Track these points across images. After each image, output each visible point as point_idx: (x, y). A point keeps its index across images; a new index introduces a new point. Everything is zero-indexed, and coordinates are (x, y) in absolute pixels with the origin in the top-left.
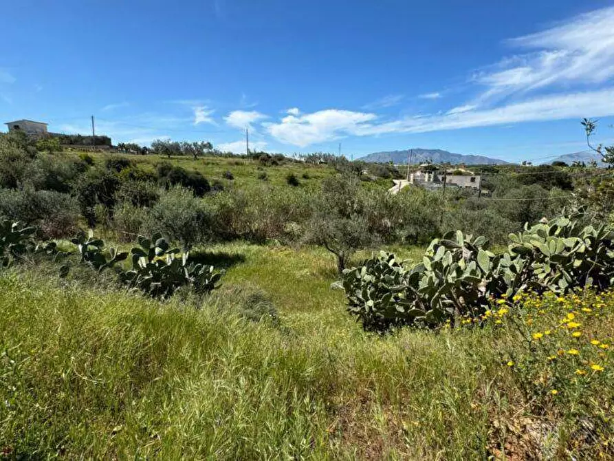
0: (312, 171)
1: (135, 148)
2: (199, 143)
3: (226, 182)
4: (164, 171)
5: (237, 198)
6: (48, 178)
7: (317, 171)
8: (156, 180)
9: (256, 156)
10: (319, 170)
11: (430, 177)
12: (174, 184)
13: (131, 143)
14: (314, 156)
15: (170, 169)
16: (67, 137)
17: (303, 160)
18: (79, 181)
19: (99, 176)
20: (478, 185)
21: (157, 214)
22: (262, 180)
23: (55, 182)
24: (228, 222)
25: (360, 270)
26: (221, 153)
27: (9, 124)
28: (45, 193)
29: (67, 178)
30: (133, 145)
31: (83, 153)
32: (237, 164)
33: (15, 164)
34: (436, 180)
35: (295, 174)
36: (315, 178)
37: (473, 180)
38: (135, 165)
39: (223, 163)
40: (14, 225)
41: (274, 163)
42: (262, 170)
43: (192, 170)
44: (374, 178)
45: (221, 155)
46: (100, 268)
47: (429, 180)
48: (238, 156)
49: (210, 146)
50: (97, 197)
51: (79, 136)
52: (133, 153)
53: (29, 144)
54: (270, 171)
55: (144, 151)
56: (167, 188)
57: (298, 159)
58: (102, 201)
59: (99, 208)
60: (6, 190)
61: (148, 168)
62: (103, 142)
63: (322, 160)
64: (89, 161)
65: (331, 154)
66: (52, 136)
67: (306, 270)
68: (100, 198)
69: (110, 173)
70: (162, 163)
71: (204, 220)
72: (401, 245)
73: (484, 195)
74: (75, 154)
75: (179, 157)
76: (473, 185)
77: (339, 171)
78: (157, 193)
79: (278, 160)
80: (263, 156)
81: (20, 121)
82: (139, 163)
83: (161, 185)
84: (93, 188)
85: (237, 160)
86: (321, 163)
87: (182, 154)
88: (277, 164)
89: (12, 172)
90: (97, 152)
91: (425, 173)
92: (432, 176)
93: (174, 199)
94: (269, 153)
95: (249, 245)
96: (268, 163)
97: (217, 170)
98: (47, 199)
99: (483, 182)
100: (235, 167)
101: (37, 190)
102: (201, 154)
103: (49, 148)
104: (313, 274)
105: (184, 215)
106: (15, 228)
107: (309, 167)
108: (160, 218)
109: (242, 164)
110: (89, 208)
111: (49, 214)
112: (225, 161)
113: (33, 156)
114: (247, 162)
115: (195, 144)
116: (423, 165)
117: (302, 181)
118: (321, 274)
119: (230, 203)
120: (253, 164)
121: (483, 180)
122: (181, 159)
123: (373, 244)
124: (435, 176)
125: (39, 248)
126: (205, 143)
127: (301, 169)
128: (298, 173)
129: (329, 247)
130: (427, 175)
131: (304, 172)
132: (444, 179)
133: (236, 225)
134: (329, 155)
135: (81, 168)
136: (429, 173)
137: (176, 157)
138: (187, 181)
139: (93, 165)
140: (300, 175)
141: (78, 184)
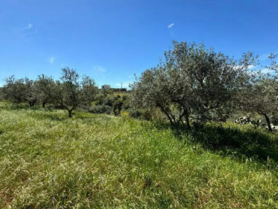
16: (115, 89)
23: (109, 104)
28: (107, 106)
29: (112, 102)
33: (102, 98)
51: (118, 89)
53: (105, 92)
60: (99, 105)
62: (124, 90)
66: (111, 89)
68: (118, 108)
74: (116, 95)
81: (104, 85)
84: (117, 105)
90: (122, 93)
101: (105, 105)
103: (110, 93)
110: (115, 110)
113: (106, 96)
135: (116, 99)
139: (119, 98)
141: (114, 104)
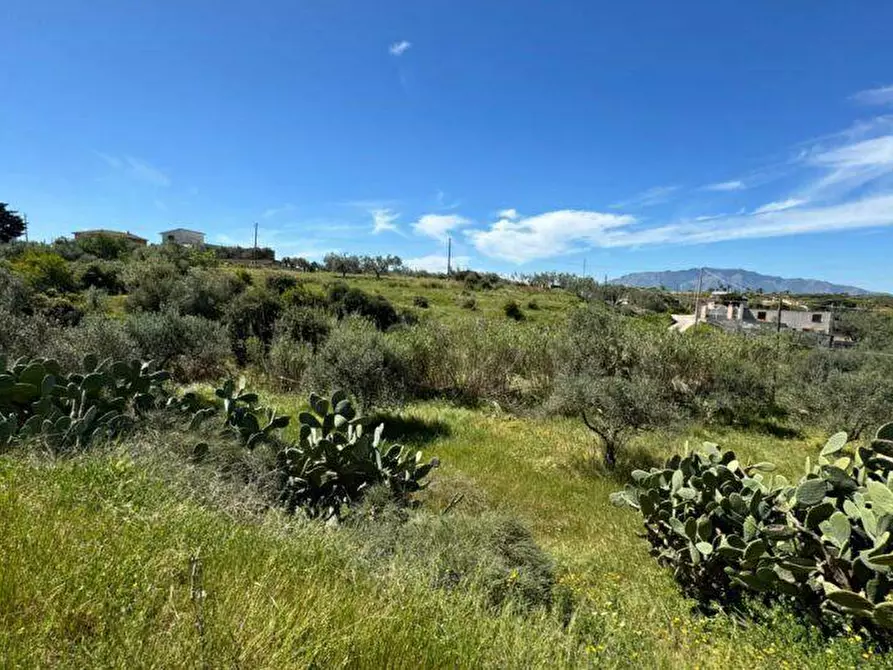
0: (542, 299)
1: (303, 263)
2: (385, 257)
3: (421, 311)
4: (337, 294)
5: (438, 335)
6: (197, 300)
7: (550, 299)
8: (326, 305)
9: (461, 276)
10: (554, 296)
11: (735, 312)
12: (349, 311)
13: (298, 257)
14: (545, 277)
15: (345, 291)
16: (224, 249)
17: (526, 282)
18: (233, 305)
19: (258, 299)
20: (828, 326)
21: (329, 355)
22: (469, 310)
23: (205, 307)
24: (424, 371)
25: (668, 477)
26: (411, 272)
27: (163, 234)
28: (191, 320)
29: (217, 300)
30: (301, 259)
31: (241, 270)
32: (434, 286)
33: (163, 282)
34: (747, 317)
35: (517, 302)
36: (546, 308)
37: (816, 319)
38: (301, 286)
39: (413, 284)
40: (145, 365)
41: (486, 286)
42: (469, 295)
43: (373, 293)
44: (639, 311)
45: (411, 274)
46: (251, 437)
47: (734, 317)
48: (434, 276)
49: (398, 261)
50: (251, 327)
51: (239, 248)
52: (298, 270)
53: (183, 258)
54: (479, 297)
55: (312, 268)
56: (340, 317)
57: (520, 281)
58: (257, 333)
59: (253, 343)
60: (147, 314)
61: (317, 290)
62: (266, 255)
63: (556, 283)
64: (247, 279)
65: (571, 274)
66: (208, 248)
67: (549, 459)
68: (255, 328)
69: (272, 296)
70: (335, 284)
71: (392, 366)
72: (707, 424)
73: (838, 344)
74: (231, 271)
75: (357, 275)
76: (818, 328)
77: (582, 299)
78: (328, 323)
79: (490, 282)
80: (469, 277)
81: (174, 231)
82: (305, 282)
83: (332, 312)
84: (249, 314)
85: (433, 281)
86: (553, 287)
87: (360, 272)
88: (490, 288)
89: (158, 291)
90: (257, 268)
91: (727, 304)
92: (740, 310)
93: (350, 334)
94: (479, 271)
95: (453, 407)
96: (477, 286)
97: (405, 293)
98: (193, 328)
99: (836, 322)
100: (432, 290)
101: (182, 314)
102: (385, 272)
103: (203, 263)
104: (561, 467)
105: (367, 359)
106: (146, 370)
107: (537, 293)
108: (333, 360)
109: (441, 287)
110: (241, 341)
111: (192, 347)
112: (418, 282)
113: (184, 272)
114: (448, 283)
115: (379, 259)
116: (715, 293)
117: (528, 313)
118: (577, 467)
119: (428, 342)
120: (456, 287)
121: (837, 319)
122: (360, 278)
123: (673, 424)
124: (745, 310)
125: (172, 402)
126: (392, 257)
127: (526, 295)
128: (522, 301)
129: (590, 424)
130: (730, 309)
131: (530, 299)
132: (762, 316)
133: (435, 376)
134: (568, 276)
135: (237, 288)
136: (734, 304)
137: (352, 275)
138: (366, 308)
139: (251, 284)
140: (525, 303)
141: (231, 308)
